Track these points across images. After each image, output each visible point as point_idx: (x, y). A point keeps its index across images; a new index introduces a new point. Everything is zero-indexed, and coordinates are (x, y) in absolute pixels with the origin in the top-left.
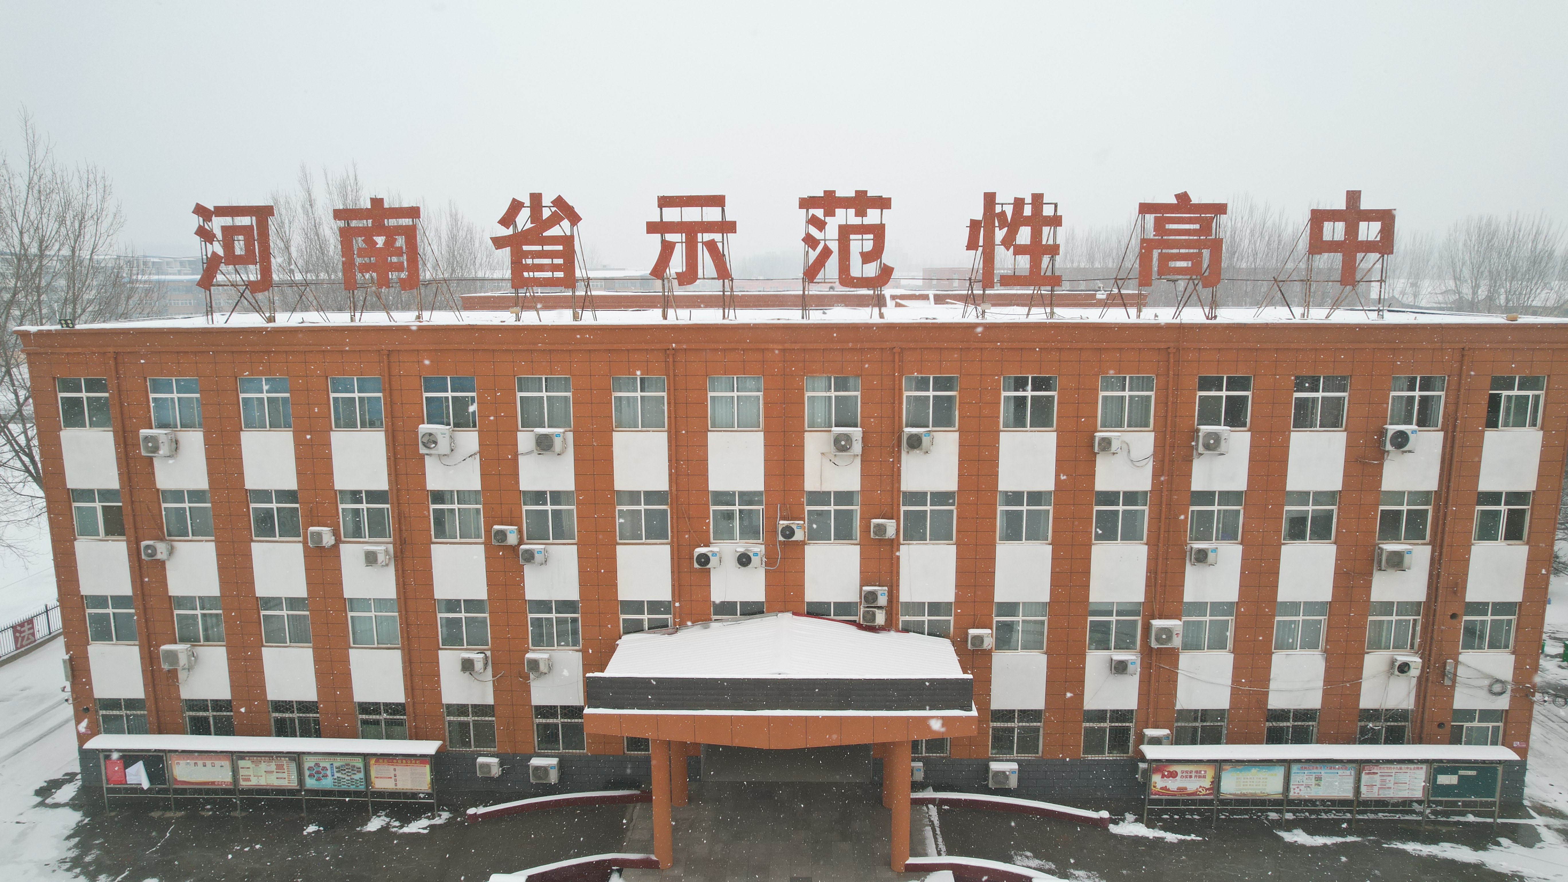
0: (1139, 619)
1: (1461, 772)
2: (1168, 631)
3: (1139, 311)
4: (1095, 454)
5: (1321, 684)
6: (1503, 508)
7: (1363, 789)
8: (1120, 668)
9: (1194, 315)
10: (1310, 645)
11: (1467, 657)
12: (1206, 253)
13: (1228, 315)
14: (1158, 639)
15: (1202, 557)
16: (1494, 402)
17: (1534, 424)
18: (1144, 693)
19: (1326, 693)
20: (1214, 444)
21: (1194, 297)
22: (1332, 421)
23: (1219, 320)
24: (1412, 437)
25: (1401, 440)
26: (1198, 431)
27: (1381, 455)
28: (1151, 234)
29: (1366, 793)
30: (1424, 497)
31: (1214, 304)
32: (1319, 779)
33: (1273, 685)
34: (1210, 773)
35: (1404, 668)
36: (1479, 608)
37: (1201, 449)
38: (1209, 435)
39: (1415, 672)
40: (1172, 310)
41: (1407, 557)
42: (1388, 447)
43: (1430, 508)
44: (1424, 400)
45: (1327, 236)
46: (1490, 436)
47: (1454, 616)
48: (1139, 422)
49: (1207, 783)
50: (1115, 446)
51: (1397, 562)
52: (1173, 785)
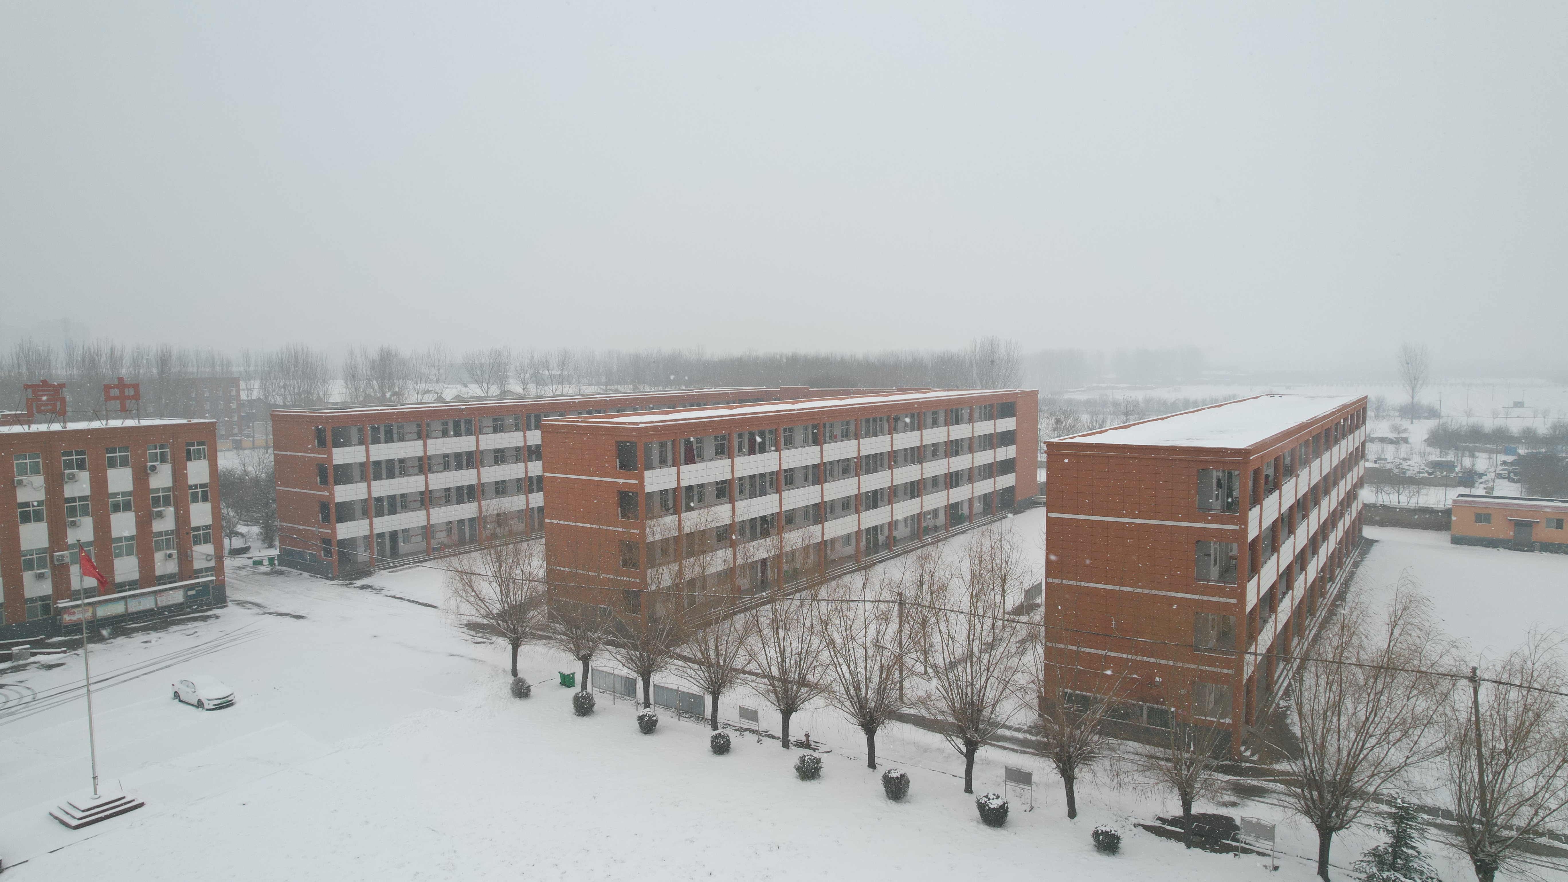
0: (48, 555)
1: (197, 589)
2: (62, 556)
3: (29, 427)
4: (15, 487)
5: (137, 569)
6: (199, 490)
7: (159, 603)
8: (40, 577)
9: (56, 427)
10: (129, 554)
11: (196, 548)
12: (58, 404)
13: (72, 426)
14: (58, 560)
15: (74, 524)
16: (189, 452)
17: (205, 458)
18: (55, 586)
19: (140, 572)
20: (72, 477)
21: (56, 419)
22: (124, 463)
23: (68, 429)
24: (157, 467)
25: (153, 468)
26: (64, 473)
27: (147, 475)
28: (30, 396)
29: (160, 604)
30: (168, 489)
31: (65, 422)
32: (140, 603)
33: (116, 573)
34: (91, 610)
35: (170, 556)
36: (197, 529)
37: (66, 480)
38: (70, 474)
39: (175, 556)
40: (46, 425)
41: (164, 512)
42: (149, 471)
43: (171, 493)
44: (162, 453)
45: (112, 394)
46: (189, 464)
47: (187, 533)
48: (35, 471)
49: (90, 614)
50: (25, 482)
51: (160, 515)
52: (75, 618)
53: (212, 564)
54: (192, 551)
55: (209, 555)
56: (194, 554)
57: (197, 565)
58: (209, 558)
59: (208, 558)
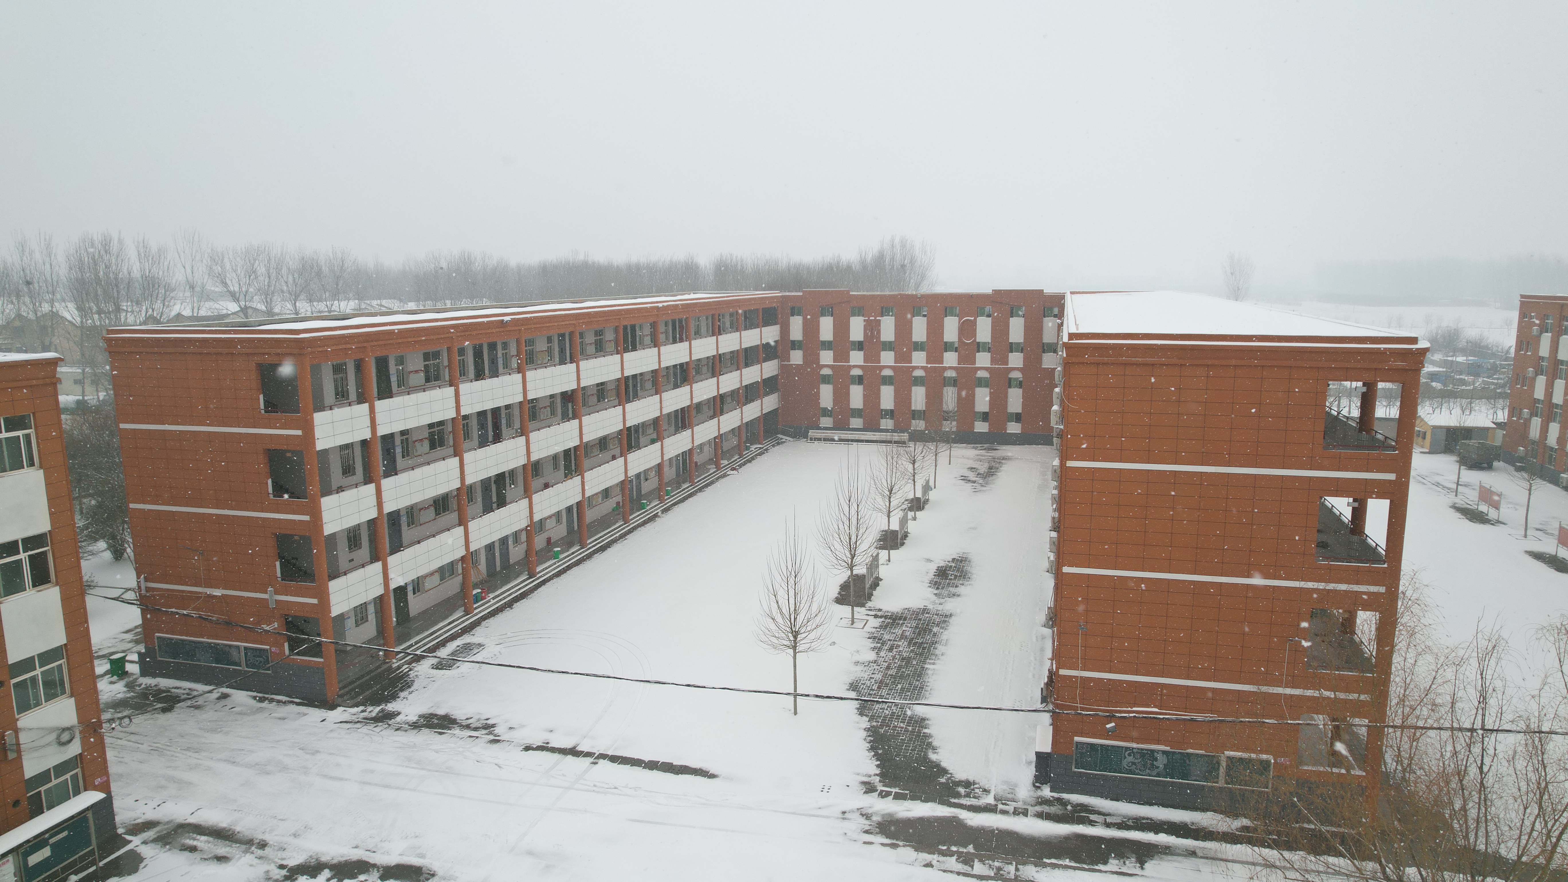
1: (53, 840)
6: (23, 556)
11: (27, 721)
17: (31, 464)
36: (27, 664)
53: (75, 749)
54: (16, 731)
55: (64, 730)
56: (23, 738)
57: (31, 768)
58: (65, 737)
59: (63, 736)
